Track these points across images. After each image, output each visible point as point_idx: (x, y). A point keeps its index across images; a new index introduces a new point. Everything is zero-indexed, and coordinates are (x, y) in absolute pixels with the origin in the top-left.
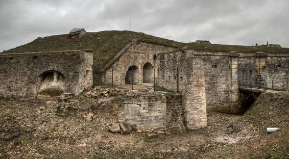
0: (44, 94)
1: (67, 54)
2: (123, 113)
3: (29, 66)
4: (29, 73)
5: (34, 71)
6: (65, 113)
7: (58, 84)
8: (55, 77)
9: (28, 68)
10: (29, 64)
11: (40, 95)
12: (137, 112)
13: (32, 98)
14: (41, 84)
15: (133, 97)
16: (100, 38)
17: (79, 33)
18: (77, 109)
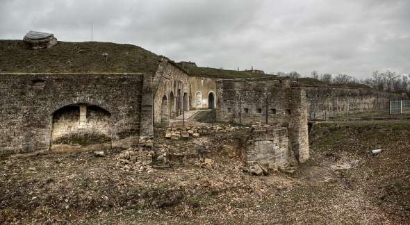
0: (65, 143)
1: (109, 77)
2: (253, 152)
3: (24, 97)
4: (25, 109)
5: (40, 105)
6: (167, 164)
7: (91, 125)
8: (83, 114)
9: (23, 100)
10: (23, 94)
11: (56, 146)
12: (269, 149)
13: (42, 151)
14: (53, 127)
15: (266, 132)
16: (106, 54)
17: (47, 42)
18: (183, 156)
